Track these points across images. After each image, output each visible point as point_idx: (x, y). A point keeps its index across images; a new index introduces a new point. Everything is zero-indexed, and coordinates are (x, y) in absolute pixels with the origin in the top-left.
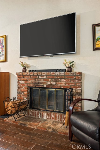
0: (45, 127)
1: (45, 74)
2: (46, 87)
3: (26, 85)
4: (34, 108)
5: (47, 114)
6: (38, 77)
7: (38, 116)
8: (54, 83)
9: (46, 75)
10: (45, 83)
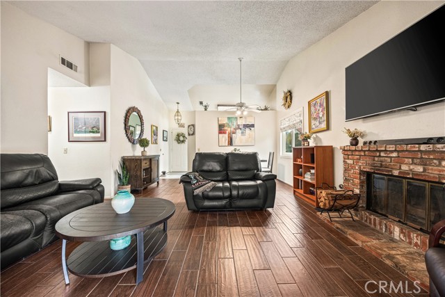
0: (379, 251)
1: (394, 149)
2: (397, 174)
3: (357, 168)
4: (375, 212)
5: (402, 232)
6: (378, 154)
7: (381, 229)
8: (420, 169)
9: (395, 151)
10: (396, 167)
